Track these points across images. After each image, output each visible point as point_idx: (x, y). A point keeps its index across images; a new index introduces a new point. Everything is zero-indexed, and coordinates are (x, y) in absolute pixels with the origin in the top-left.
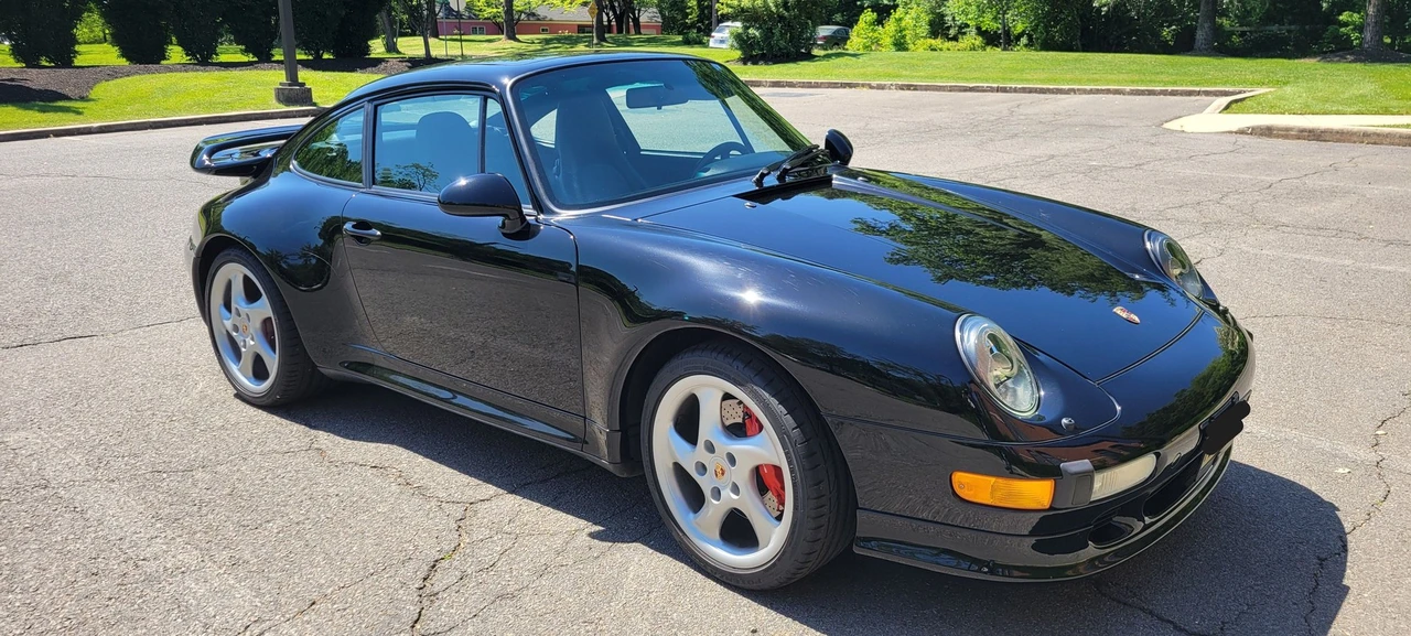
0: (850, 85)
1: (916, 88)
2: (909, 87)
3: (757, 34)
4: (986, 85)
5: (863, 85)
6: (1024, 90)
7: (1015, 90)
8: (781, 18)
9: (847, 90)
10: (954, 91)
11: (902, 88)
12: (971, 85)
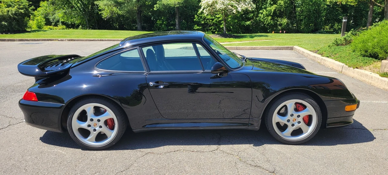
0: (51, 40)
1: (74, 40)
2: (72, 40)
3: (6, 23)
4: (97, 39)
5: (56, 40)
6: (108, 40)
7: (106, 40)
8: (14, 19)
9: (50, 42)
10: (87, 41)
11: (69, 40)
12: (92, 39)
